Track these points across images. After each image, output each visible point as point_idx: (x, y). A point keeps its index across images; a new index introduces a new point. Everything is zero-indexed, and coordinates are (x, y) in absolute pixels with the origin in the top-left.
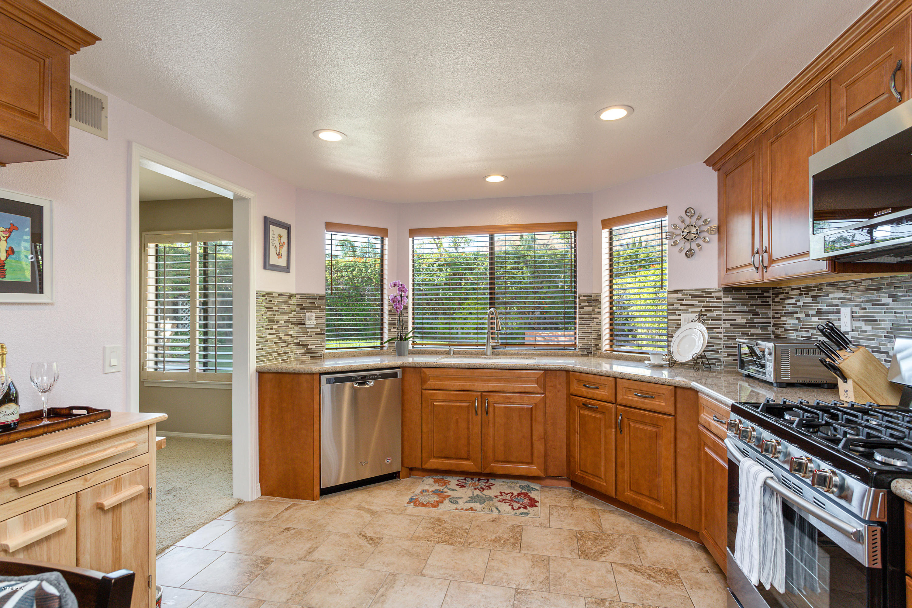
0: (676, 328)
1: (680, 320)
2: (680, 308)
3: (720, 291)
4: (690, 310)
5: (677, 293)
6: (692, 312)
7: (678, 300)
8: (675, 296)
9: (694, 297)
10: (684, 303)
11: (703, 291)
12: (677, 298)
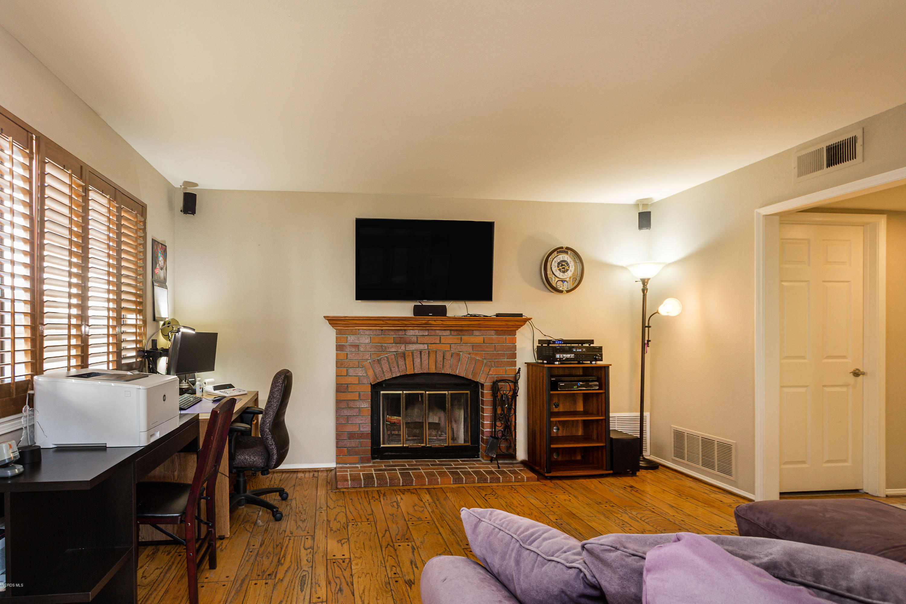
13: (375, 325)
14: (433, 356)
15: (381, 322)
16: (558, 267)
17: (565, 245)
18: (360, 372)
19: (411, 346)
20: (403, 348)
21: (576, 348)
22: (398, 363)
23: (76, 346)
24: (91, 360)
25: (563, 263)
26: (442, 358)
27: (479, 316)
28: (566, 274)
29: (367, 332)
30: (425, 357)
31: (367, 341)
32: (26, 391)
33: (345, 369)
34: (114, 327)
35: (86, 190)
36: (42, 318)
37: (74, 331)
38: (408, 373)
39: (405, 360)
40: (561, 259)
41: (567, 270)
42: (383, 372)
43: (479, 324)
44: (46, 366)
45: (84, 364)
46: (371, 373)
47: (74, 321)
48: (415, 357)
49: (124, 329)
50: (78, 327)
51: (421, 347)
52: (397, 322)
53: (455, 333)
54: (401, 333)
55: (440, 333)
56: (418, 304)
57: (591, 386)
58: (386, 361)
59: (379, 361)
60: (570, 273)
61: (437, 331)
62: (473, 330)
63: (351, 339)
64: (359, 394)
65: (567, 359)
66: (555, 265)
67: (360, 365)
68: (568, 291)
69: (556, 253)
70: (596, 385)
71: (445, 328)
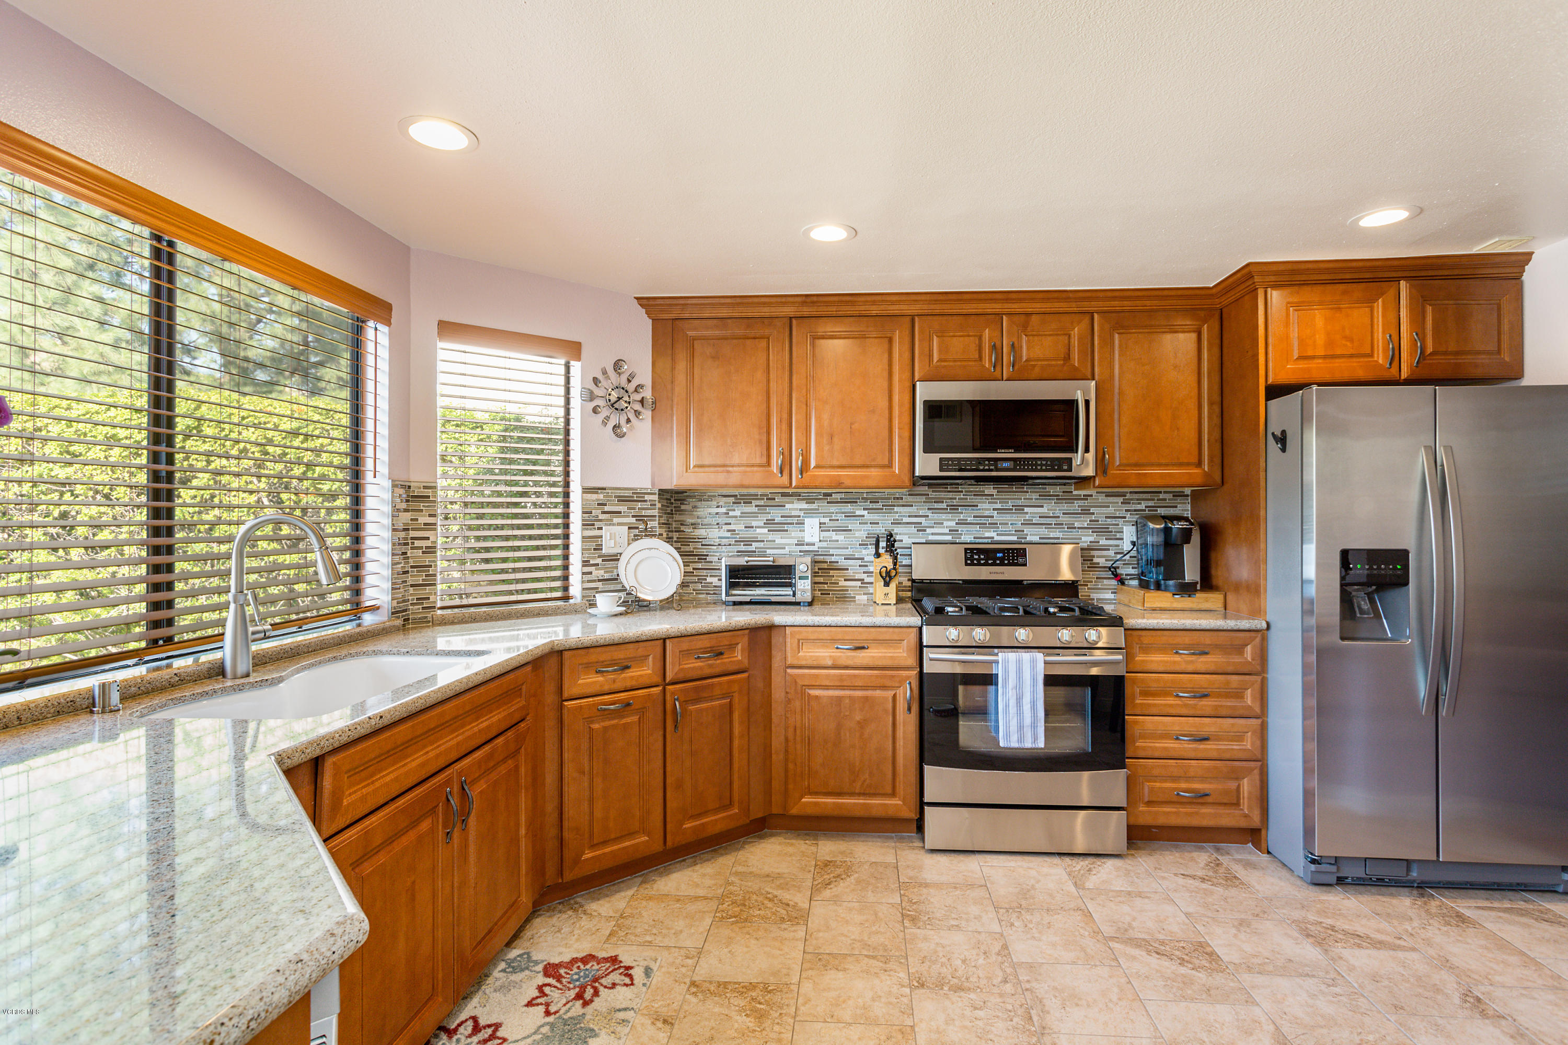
0: (595, 549)
1: (601, 537)
2: (601, 517)
3: (654, 494)
4: (616, 520)
5: (597, 493)
6: (619, 524)
7: (599, 504)
8: (594, 496)
9: (622, 500)
10: (607, 508)
11: (635, 491)
12: (597, 500)
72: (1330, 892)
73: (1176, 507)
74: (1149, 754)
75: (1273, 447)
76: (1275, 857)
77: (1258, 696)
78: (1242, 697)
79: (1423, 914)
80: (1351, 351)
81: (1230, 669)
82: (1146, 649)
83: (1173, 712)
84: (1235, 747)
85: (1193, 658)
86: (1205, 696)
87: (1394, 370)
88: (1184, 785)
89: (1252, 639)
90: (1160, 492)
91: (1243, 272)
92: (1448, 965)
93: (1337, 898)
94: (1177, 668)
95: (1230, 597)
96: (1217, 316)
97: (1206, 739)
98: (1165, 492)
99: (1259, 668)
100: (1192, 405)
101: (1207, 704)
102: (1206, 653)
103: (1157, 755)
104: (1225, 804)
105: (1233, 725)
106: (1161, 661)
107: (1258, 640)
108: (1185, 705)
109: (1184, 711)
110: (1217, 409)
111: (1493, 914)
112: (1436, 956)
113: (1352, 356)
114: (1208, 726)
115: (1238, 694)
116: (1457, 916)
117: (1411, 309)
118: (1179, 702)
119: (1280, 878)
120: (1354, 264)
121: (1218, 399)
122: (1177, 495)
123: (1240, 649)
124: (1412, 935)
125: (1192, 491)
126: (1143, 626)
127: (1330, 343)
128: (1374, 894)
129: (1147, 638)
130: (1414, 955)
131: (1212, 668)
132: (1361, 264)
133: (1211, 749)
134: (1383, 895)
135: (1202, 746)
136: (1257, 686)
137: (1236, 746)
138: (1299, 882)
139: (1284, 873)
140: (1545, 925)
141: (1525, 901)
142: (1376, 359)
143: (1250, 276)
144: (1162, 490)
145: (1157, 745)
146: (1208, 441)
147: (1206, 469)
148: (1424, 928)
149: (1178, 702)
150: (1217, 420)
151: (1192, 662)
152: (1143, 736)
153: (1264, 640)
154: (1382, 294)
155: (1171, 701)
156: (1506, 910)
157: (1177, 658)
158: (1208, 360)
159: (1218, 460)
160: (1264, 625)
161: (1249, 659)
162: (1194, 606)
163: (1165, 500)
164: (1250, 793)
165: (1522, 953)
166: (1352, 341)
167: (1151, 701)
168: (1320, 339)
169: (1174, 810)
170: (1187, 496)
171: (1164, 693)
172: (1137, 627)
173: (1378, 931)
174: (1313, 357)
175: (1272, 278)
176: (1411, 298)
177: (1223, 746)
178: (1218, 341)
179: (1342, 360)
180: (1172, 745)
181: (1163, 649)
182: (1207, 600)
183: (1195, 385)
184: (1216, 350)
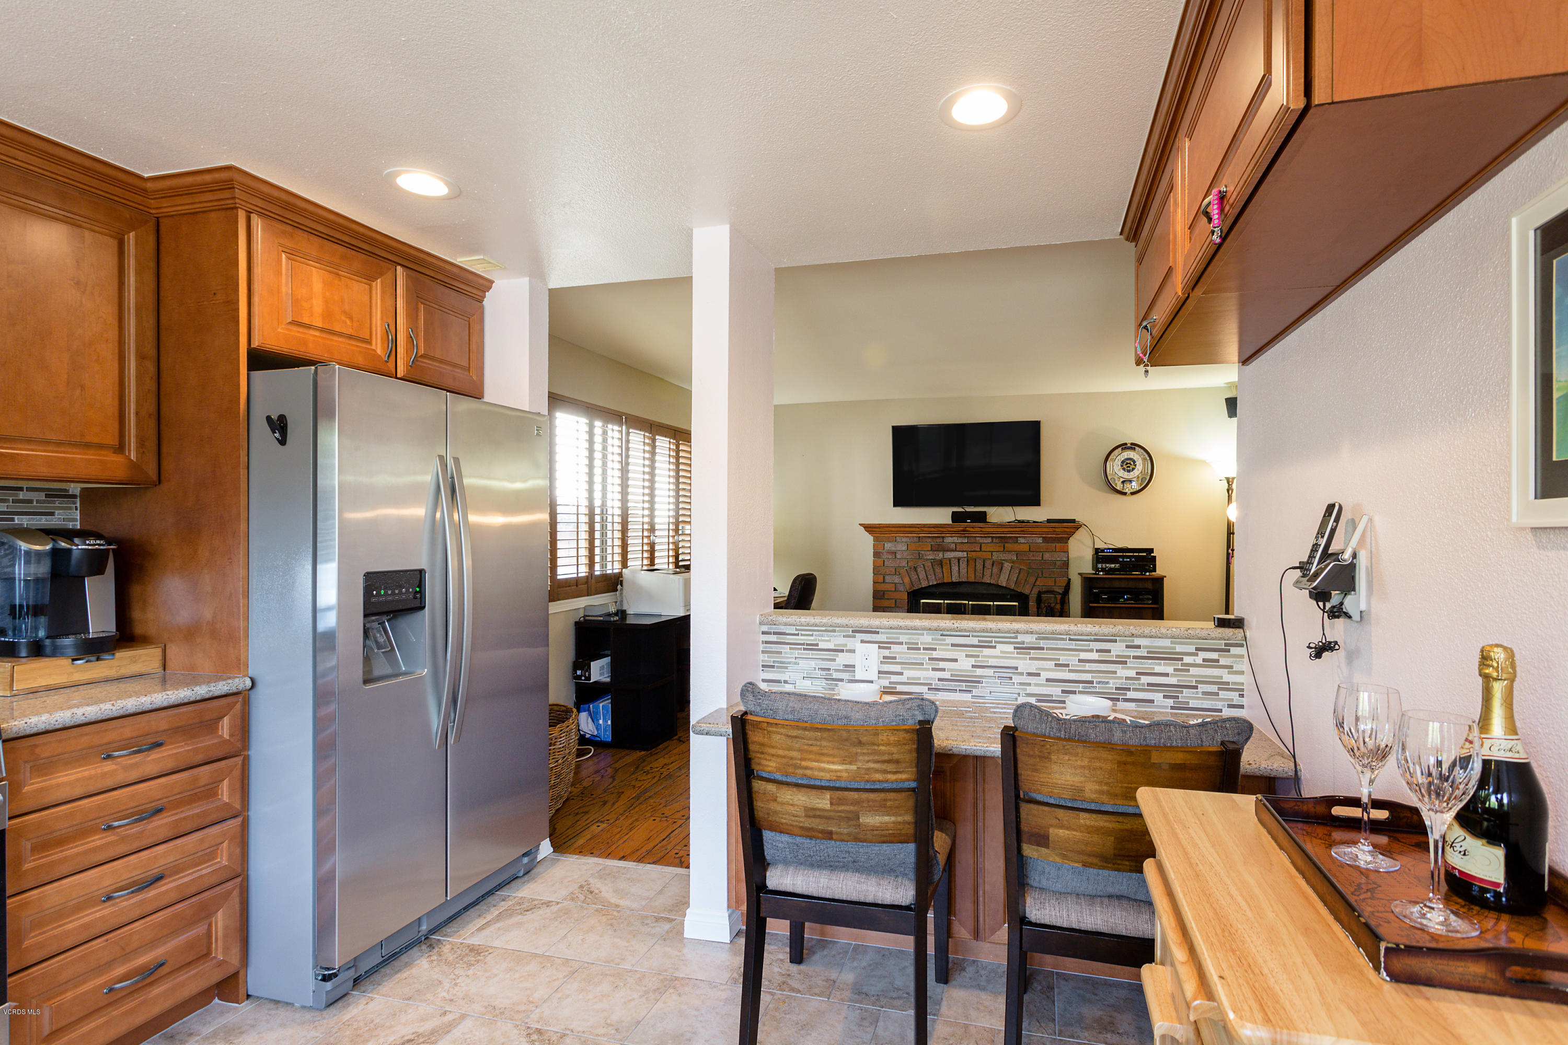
13: (911, 532)
14: (972, 563)
15: (917, 529)
16: (1122, 466)
17: (1129, 441)
18: (897, 579)
19: (949, 553)
20: (940, 555)
21: (1123, 557)
22: (934, 570)
23: (647, 551)
24: (656, 561)
25: (1128, 462)
26: (982, 567)
27: (1028, 522)
28: (1132, 473)
29: (904, 540)
30: (963, 565)
31: (904, 548)
32: (619, 578)
33: (882, 577)
34: (673, 537)
35: (654, 440)
36: (627, 525)
37: (646, 541)
38: (945, 581)
39: (942, 568)
40: (1126, 457)
41: (1133, 469)
42: (919, 580)
43: (1023, 531)
44: (629, 564)
45: (652, 563)
46: (907, 580)
47: (646, 534)
48: (953, 565)
49: (681, 538)
50: (649, 537)
51: (960, 554)
52: (933, 529)
53: (997, 540)
54: (939, 540)
55: (981, 541)
56: (960, 509)
57: (1142, 600)
58: (922, 569)
59: (915, 568)
60: (1136, 472)
61: (978, 539)
62: (1017, 537)
63: (888, 546)
64: (896, 602)
65: (1111, 569)
66: (1118, 462)
67: (896, 572)
68: (1132, 494)
69: (1120, 449)
70: (1148, 599)
71: (986, 535)
72: (349, 1005)
73: (52, 514)
74: (54, 949)
75: (262, 435)
76: (258, 998)
77: (238, 785)
78: (216, 794)
79: (445, 968)
80: (350, 331)
81: (200, 758)
82: (44, 767)
83: (100, 857)
84: (205, 872)
85: (138, 758)
86: (159, 811)
87: (391, 365)
88: (120, 971)
89: (231, 706)
90: (21, 489)
91: (218, 176)
92: (498, 1012)
93: (361, 1007)
94: (110, 783)
95: (172, 651)
96: (152, 225)
97: (160, 878)
98: (29, 489)
99: (239, 745)
100: (108, 352)
101: (160, 825)
102: (159, 745)
103: (67, 944)
104: (190, 963)
105: (202, 841)
106: (78, 780)
107: (238, 706)
108: (123, 839)
109: (123, 849)
110: (151, 367)
111: (492, 928)
112: (483, 1009)
113: (350, 337)
114: (163, 856)
115: (211, 792)
116: (471, 950)
117: (408, 303)
118: (113, 838)
119: (282, 1025)
120: (354, 227)
121: (153, 352)
122: (52, 495)
123: (211, 726)
124: (451, 1000)
125: (83, 489)
126: (42, 727)
127: (328, 315)
128: (391, 976)
129: (47, 748)
130: (468, 1024)
131: (170, 765)
132: (361, 230)
133: (167, 891)
134: (399, 971)
135: (152, 893)
136: (237, 772)
137: (205, 870)
138: (308, 1016)
139: (283, 1014)
140: (529, 916)
141: (503, 900)
142: (374, 347)
143: (228, 185)
144: (24, 484)
145: (70, 926)
146: (137, 414)
147: (133, 457)
148: (456, 984)
149: (110, 837)
150: (151, 385)
151: (136, 765)
152: (38, 924)
153: (247, 703)
154: (381, 274)
155: (97, 840)
156: (499, 918)
157: (109, 766)
158: (137, 289)
159: (152, 445)
160: (248, 683)
161: (226, 736)
162: (113, 673)
163: (30, 501)
164: (226, 928)
165: (535, 956)
166: (351, 319)
167: (56, 855)
168: (318, 306)
169: (102, 1020)
170: (74, 496)
171: (83, 832)
172: (28, 732)
173: (423, 1019)
174: (309, 327)
175: (260, 203)
176: (407, 289)
177: (185, 878)
178: (152, 264)
179: (341, 339)
180: (98, 915)
181: (81, 758)
182: (134, 661)
183: (113, 321)
184: (150, 278)
